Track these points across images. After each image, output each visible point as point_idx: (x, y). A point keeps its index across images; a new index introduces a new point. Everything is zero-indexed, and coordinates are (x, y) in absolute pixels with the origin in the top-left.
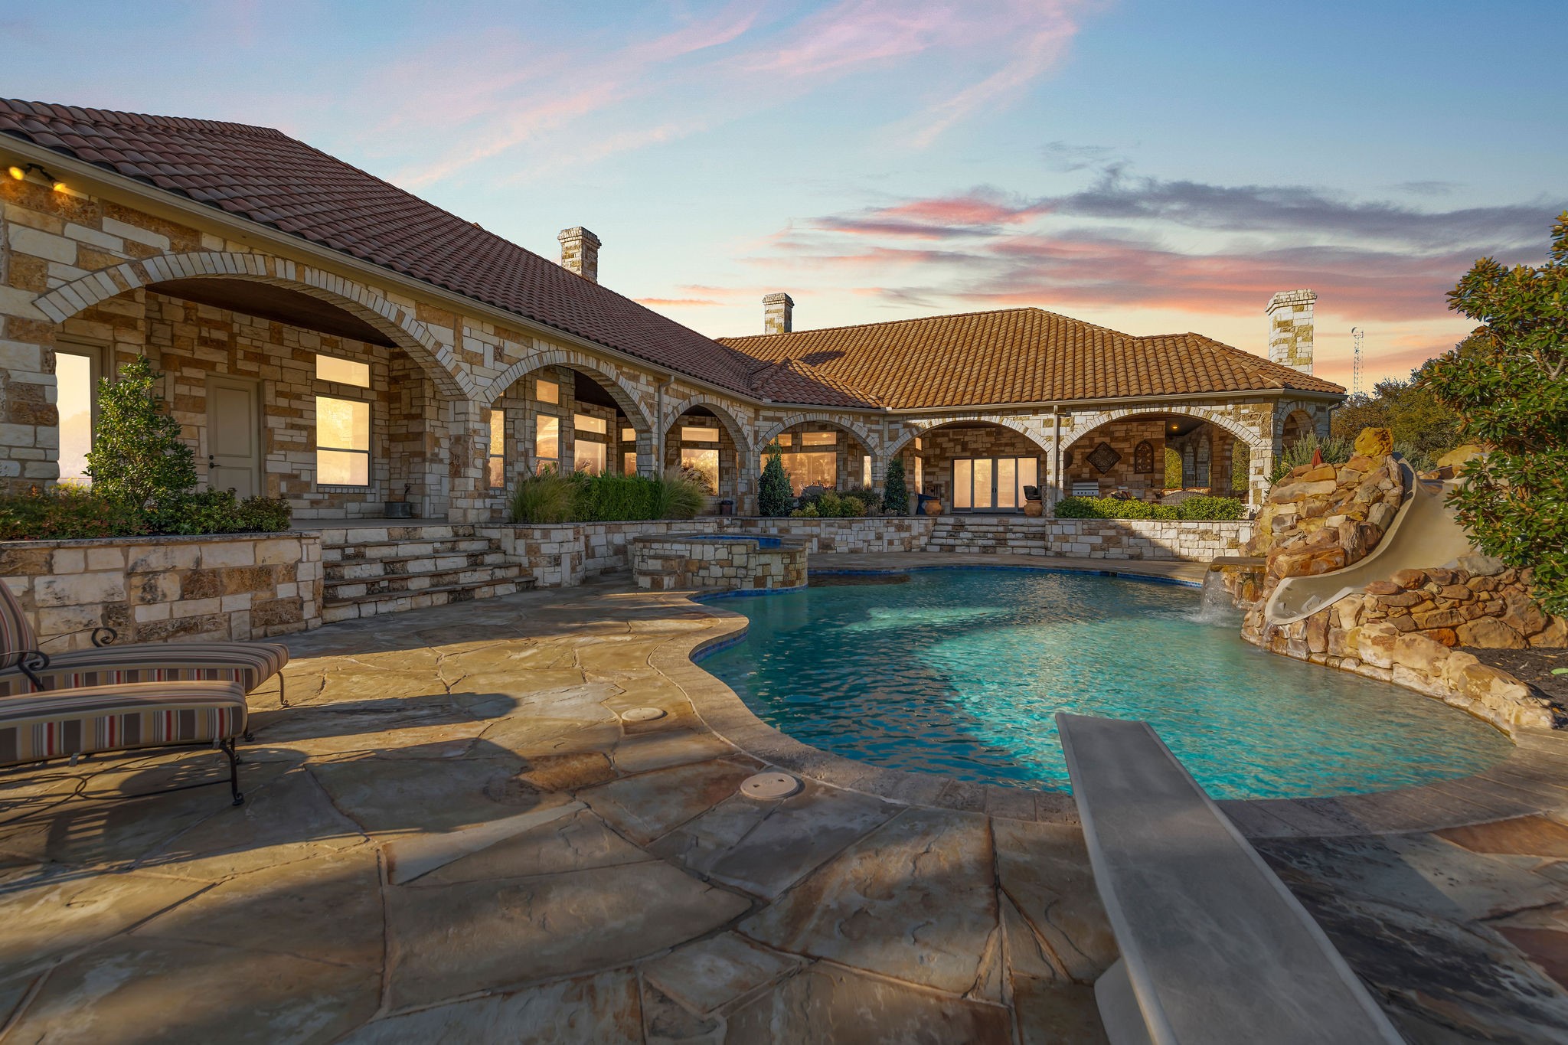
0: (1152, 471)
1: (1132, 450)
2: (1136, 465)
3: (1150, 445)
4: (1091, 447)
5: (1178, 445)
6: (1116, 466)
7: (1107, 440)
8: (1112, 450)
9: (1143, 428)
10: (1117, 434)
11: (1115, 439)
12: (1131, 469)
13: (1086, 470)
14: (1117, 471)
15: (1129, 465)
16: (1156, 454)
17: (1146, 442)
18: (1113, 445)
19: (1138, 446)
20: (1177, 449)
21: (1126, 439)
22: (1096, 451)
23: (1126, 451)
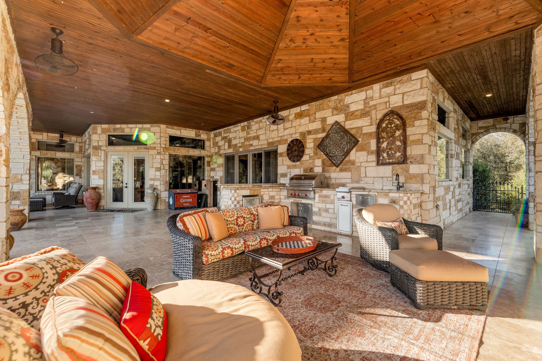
0: (404, 160)
1: (373, 129)
2: (378, 152)
3: (400, 117)
4: (324, 130)
5: (516, 126)
6: (354, 155)
7: (340, 118)
8: (346, 132)
9: (389, 90)
10: (353, 108)
11: (350, 116)
12: (373, 158)
13: (318, 162)
14: (353, 163)
15: (371, 153)
16: (410, 131)
17: (392, 113)
18: (349, 125)
19: (382, 121)
20: (515, 132)
21: (365, 114)
22: (327, 136)
23: (365, 130)
